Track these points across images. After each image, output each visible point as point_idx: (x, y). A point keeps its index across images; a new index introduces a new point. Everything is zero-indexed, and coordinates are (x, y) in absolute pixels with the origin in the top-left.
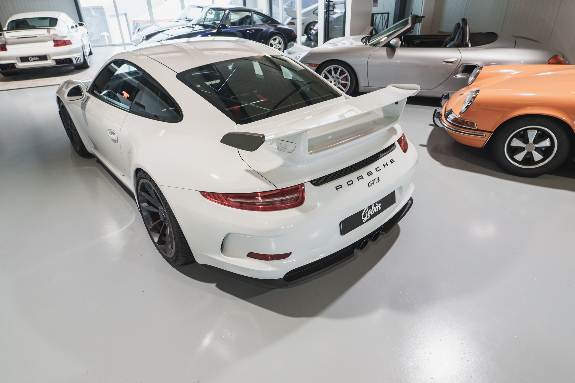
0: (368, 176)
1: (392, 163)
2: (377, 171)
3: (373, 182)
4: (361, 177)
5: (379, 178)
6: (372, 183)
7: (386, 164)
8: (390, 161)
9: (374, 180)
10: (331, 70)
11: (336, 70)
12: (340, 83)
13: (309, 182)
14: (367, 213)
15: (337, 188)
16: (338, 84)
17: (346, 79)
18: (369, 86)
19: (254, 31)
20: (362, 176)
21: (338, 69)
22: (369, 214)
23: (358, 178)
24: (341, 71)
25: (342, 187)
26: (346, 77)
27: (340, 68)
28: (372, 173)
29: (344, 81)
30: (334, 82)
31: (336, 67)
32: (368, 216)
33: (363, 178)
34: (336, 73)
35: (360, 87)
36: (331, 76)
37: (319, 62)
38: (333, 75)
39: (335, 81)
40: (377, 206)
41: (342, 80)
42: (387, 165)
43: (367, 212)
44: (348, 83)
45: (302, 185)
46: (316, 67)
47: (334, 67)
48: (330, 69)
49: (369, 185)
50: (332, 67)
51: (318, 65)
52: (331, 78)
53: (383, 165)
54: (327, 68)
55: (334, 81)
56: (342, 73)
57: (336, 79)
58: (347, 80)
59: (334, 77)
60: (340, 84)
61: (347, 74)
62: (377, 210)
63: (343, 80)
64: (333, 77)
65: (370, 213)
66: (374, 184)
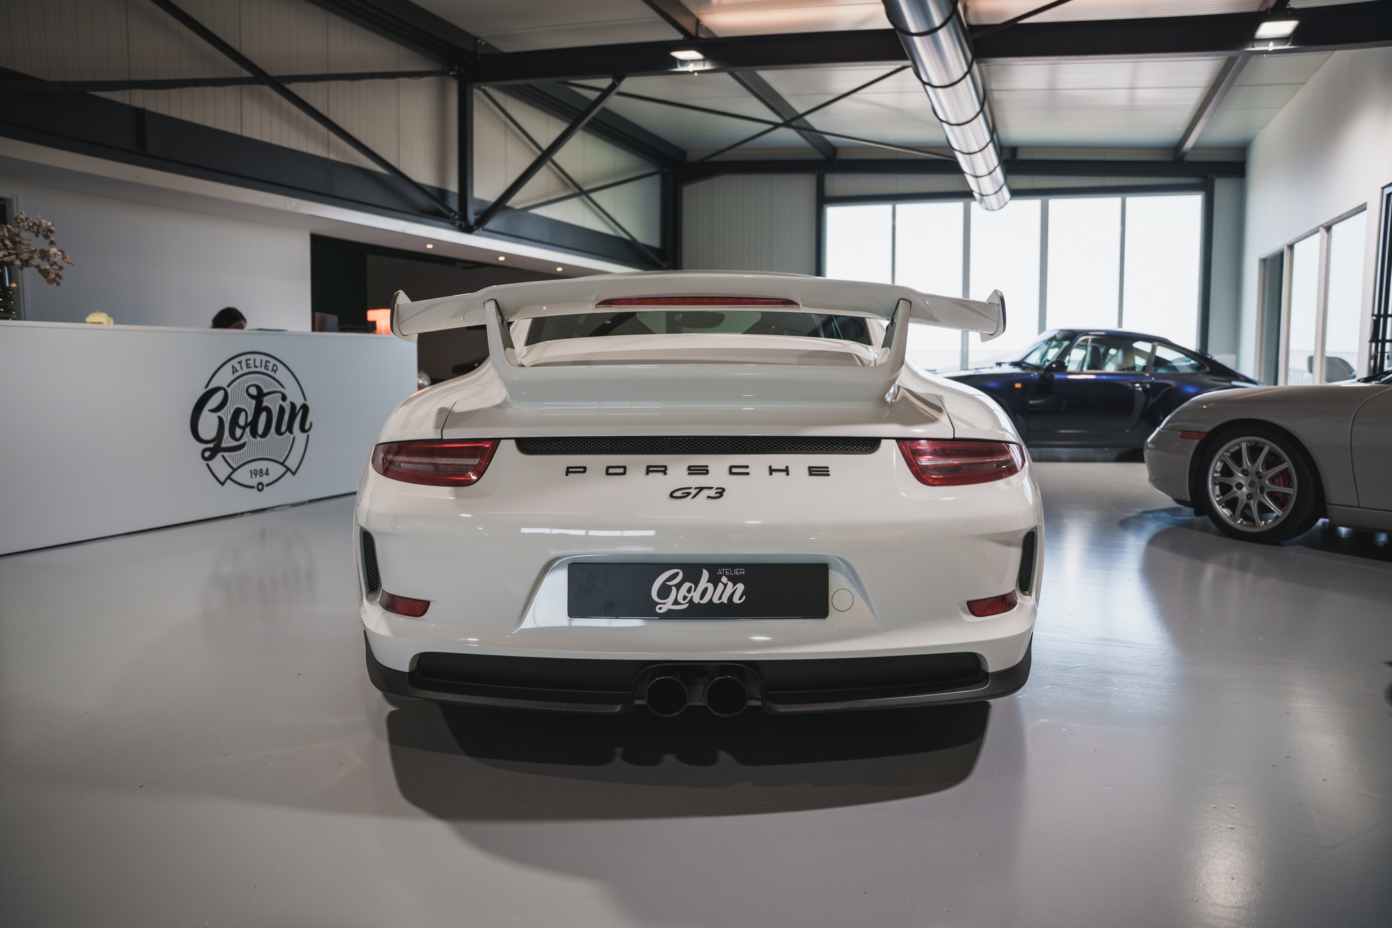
0: (689, 474)
1: (811, 474)
2: (731, 473)
3: (694, 492)
4: (664, 469)
5: (724, 490)
6: (689, 494)
7: (784, 468)
8: (810, 468)
9: (701, 489)
10: (1240, 451)
11: (1254, 451)
12: (1266, 490)
13: (513, 441)
14: (674, 589)
15: (569, 471)
16: (1259, 495)
17: (1284, 477)
18: (1359, 507)
19: (1148, 386)
20: (666, 467)
21: (1261, 449)
22: (685, 598)
23: (648, 467)
24: (1271, 453)
25: (584, 471)
26: (1285, 473)
27: (1268, 446)
28: (707, 470)
29: (1279, 485)
30: (1248, 487)
31: (1257, 443)
32: (680, 599)
33: (666, 474)
34: (1253, 460)
35: (1328, 506)
36: (1240, 469)
37: (1208, 428)
38: (1245, 467)
39: (1251, 485)
40: (725, 585)
41: (1272, 480)
42: (784, 473)
43: (678, 586)
44: (1292, 491)
45: (496, 442)
46: (1199, 441)
47: (1250, 442)
48: (1237, 448)
49: (675, 495)
50: (1243, 443)
51: (1203, 436)
52: (1240, 475)
53: (770, 467)
54: (1231, 446)
55: (1248, 483)
56: (1272, 461)
57: (1257, 480)
58: (1288, 484)
59: (1249, 470)
60: (1265, 494)
61: (1287, 464)
62: (725, 599)
63: (1277, 481)
64: (1245, 472)
65: (689, 596)
66: (693, 498)
